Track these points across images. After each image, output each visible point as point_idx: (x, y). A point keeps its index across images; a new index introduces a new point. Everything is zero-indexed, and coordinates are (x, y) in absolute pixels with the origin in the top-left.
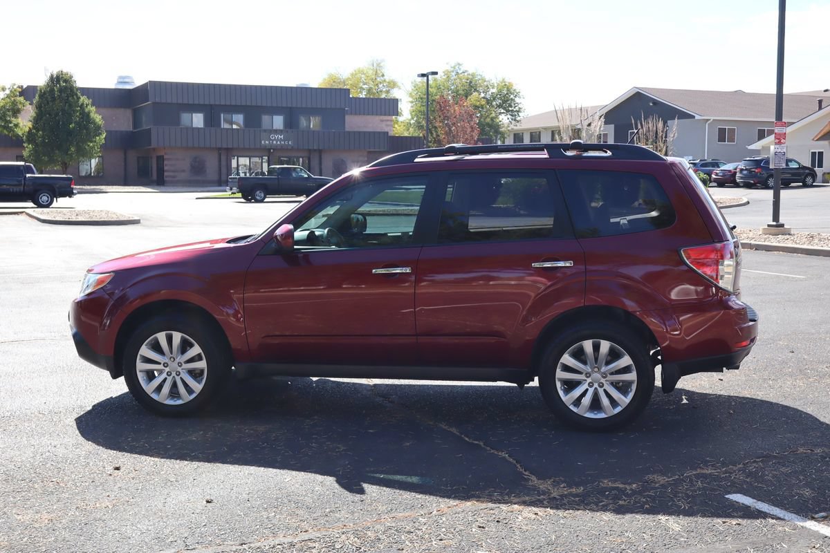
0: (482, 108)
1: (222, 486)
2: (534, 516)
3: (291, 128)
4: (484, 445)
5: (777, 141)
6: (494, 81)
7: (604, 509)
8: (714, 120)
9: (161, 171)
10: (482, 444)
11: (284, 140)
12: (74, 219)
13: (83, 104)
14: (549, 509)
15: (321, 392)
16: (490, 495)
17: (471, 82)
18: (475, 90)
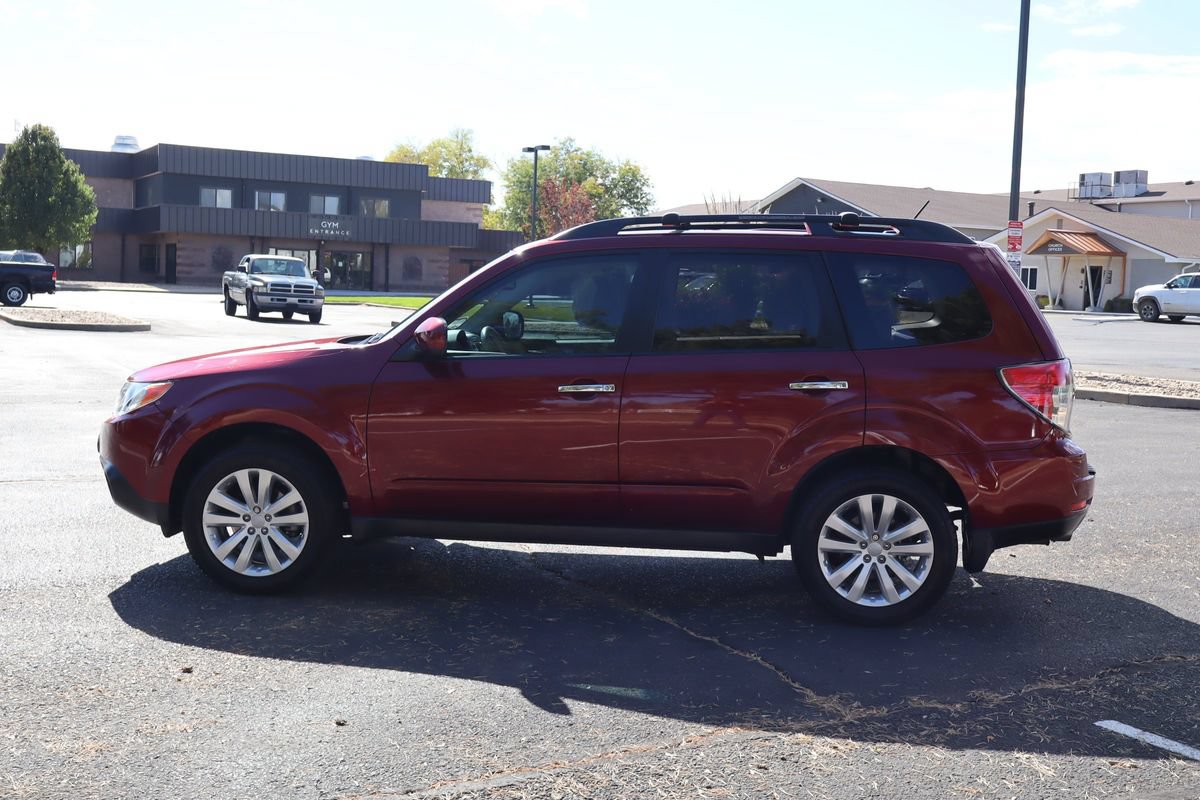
0: (600, 198)
1: (353, 700)
2: (834, 751)
3: (348, 213)
4: (720, 642)
5: (1011, 246)
6: (616, 163)
7: (931, 741)
9: (172, 265)
10: (716, 640)
11: (340, 229)
12: (59, 321)
13: (68, 170)
14: (850, 741)
15: (462, 562)
16: (758, 718)
17: (585, 164)
18: (591, 174)
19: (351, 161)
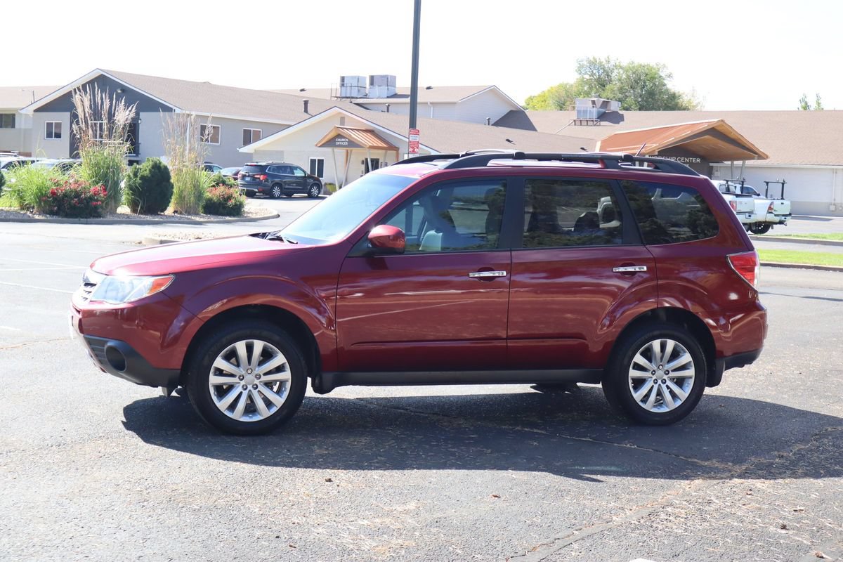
8: (197, 115)
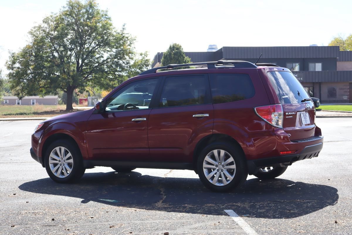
3: (303, 71)
13: (186, 61)
19: (307, 47)
